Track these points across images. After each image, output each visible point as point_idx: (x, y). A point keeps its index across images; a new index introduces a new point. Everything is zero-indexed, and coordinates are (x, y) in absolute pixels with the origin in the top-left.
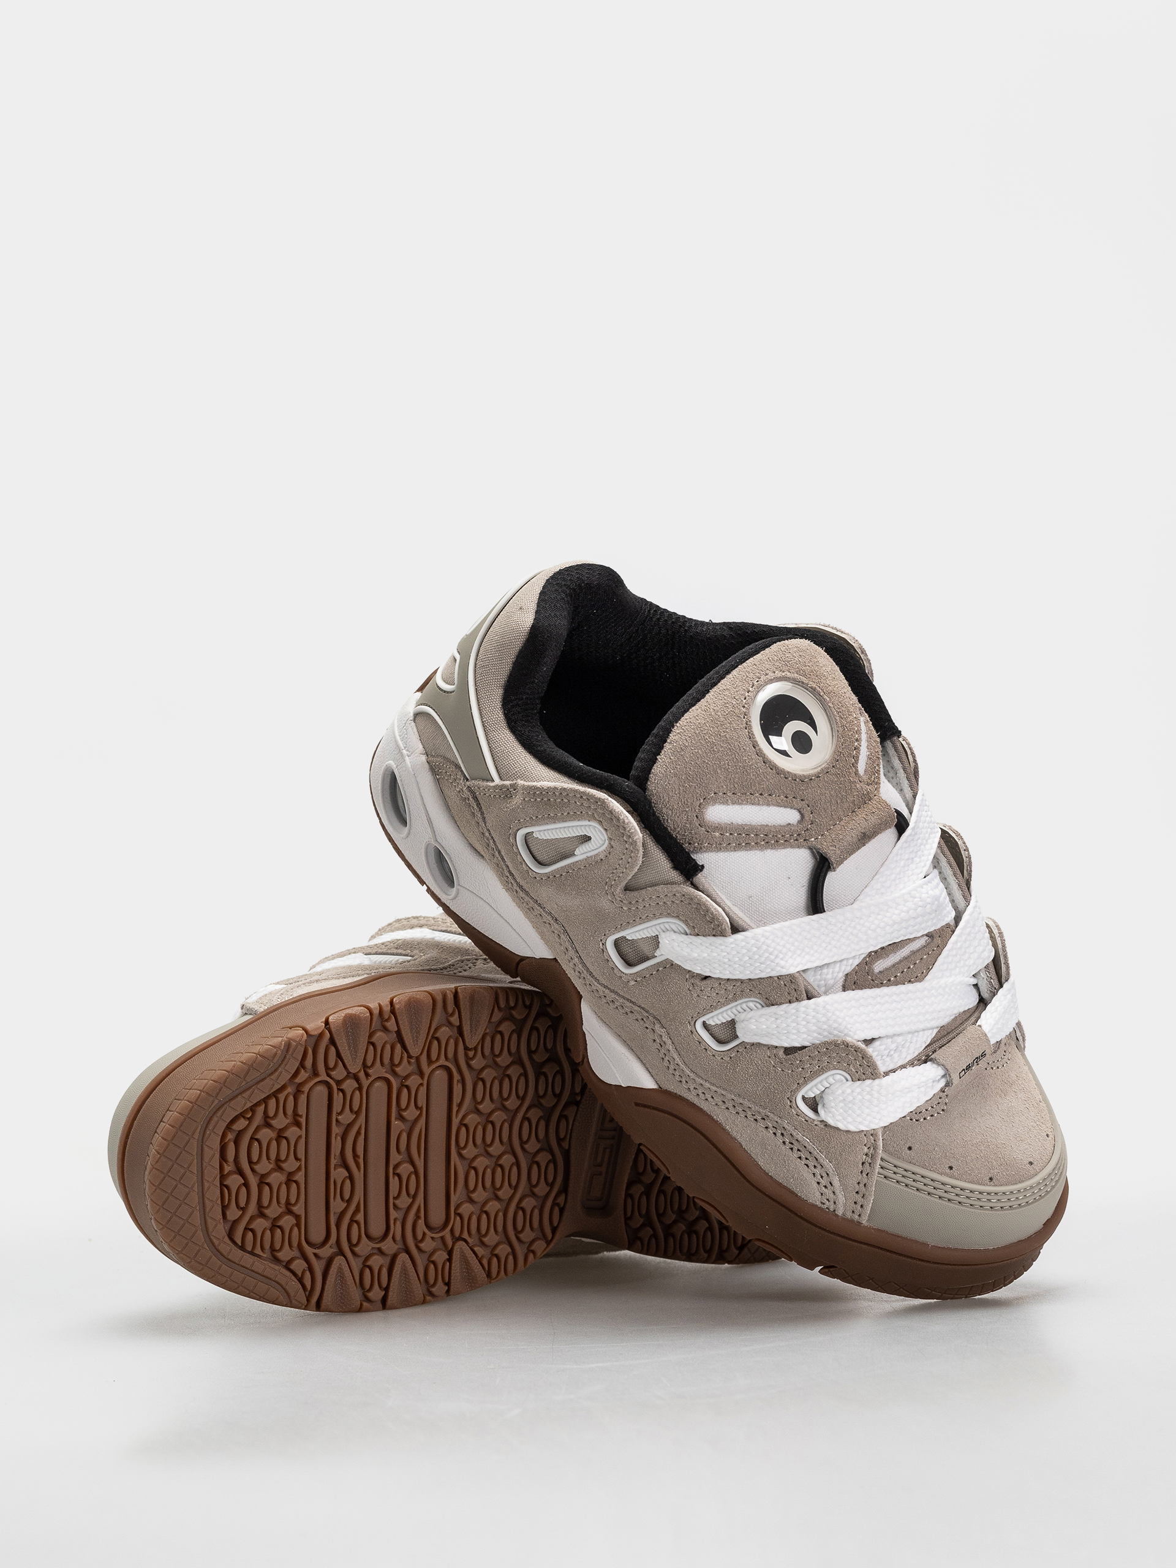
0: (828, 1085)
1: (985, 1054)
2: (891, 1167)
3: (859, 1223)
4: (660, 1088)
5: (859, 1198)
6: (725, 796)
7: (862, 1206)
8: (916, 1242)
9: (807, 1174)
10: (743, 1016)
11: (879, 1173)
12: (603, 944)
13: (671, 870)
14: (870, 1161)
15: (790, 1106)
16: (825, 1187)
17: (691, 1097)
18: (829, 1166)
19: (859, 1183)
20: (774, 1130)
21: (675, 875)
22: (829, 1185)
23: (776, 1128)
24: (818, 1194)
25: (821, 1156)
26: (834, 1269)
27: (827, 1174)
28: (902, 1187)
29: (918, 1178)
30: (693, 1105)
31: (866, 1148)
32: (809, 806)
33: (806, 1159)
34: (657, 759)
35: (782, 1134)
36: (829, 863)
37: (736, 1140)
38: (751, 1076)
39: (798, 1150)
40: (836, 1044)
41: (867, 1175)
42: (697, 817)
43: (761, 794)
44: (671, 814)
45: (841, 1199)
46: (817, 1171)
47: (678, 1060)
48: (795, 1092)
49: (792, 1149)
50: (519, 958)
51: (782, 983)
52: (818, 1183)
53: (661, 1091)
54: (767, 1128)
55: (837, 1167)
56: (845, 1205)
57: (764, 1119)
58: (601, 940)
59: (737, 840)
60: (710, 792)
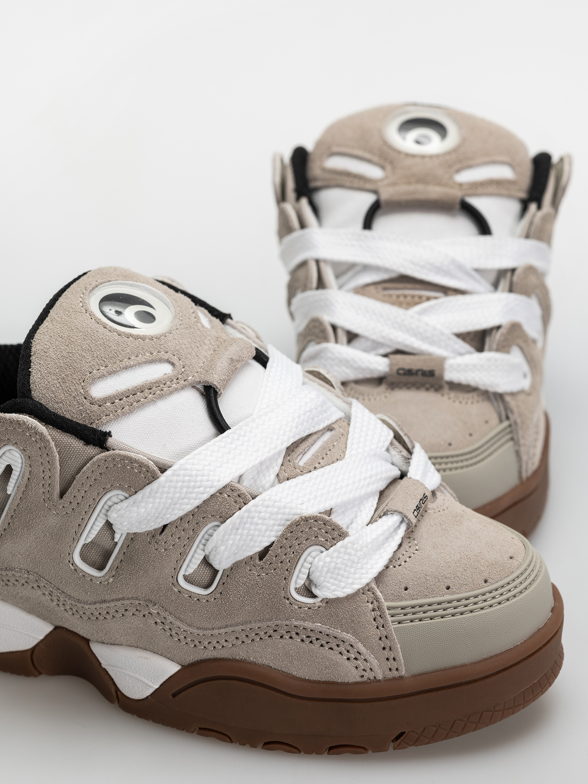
0: (309, 566)
1: (426, 496)
2: (399, 611)
3: (401, 677)
4: (183, 666)
5: (386, 653)
6: (99, 371)
7: (394, 659)
8: (455, 667)
9: (334, 656)
10: (210, 546)
11: (392, 622)
12: (72, 564)
13: (85, 447)
14: (379, 613)
15: (290, 603)
16: (356, 659)
17: (210, 654)
18: (349, 637)
19: (380, 639)
20: (289, 635)
21: (91, 450)
22: (358, 656)
23: (289, 632)
24: (353, 670)
25: (337, 632)
26: (404, 736)
27: (351, 646)
28: (417, 623)
29: (426, 608)
30: (215, 660)
31: (369, 604)
32: (174, 356)
33: (327, 643)
34: (30, 372)
35: (297, 634)
36: (214, 389)
37: (264, 665)
38: (244, 597)
39: (317, 639)
40: (297, 524)
41: (383, 627)
42: (86, 399)
43: (129, 359)
44: (62, 406)
45: (374, 662)
46: (342, 649)
47: (184, 627)
48: (286, 588)
49: (311, 642)
50: (29, 653)
51: (226, 495)
52: (348, 659)
53: (184, 668)
54: (281, 637)
55: (355, 633)
56: (380, 666)
57: (276, 631)
58: (69, 561)
59: (128, 402)
60: (86, 374)
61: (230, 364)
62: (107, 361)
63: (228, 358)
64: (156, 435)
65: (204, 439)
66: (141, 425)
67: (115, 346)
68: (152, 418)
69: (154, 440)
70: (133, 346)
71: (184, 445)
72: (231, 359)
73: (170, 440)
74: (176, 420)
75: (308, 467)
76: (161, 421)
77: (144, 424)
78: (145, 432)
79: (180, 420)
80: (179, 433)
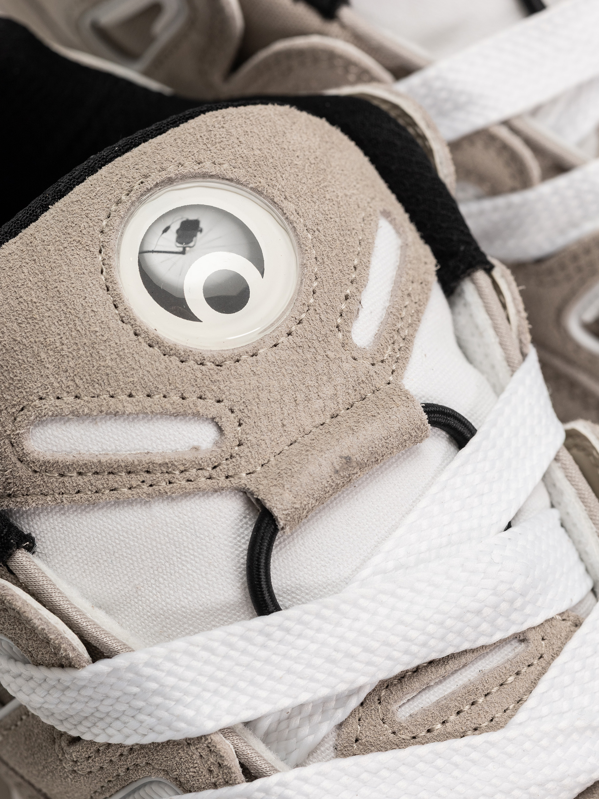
6: (59, 402)
32: (233, 412)
36: (274, 520)
42: (12, 447)
43: (131, 396)
59: (92, 485)
60: (31, 398)
61: (337, 472)
62: (82, 387)
63: (341, 457)
64: (128, 564)
65: (218, 607)
66: (104, 534)
67: (112, 360)
68: (131, 529)
69: (120, 570)
70: (150, 370)
71: (174, 603)
72: (346, 458)
73: (153, 581)
74: (178, 550)
75: (412, 728)
76: (147, 542)
77: (111, 537)
78: (107, 550)
79: (186, 552)
80: (173, 577)
